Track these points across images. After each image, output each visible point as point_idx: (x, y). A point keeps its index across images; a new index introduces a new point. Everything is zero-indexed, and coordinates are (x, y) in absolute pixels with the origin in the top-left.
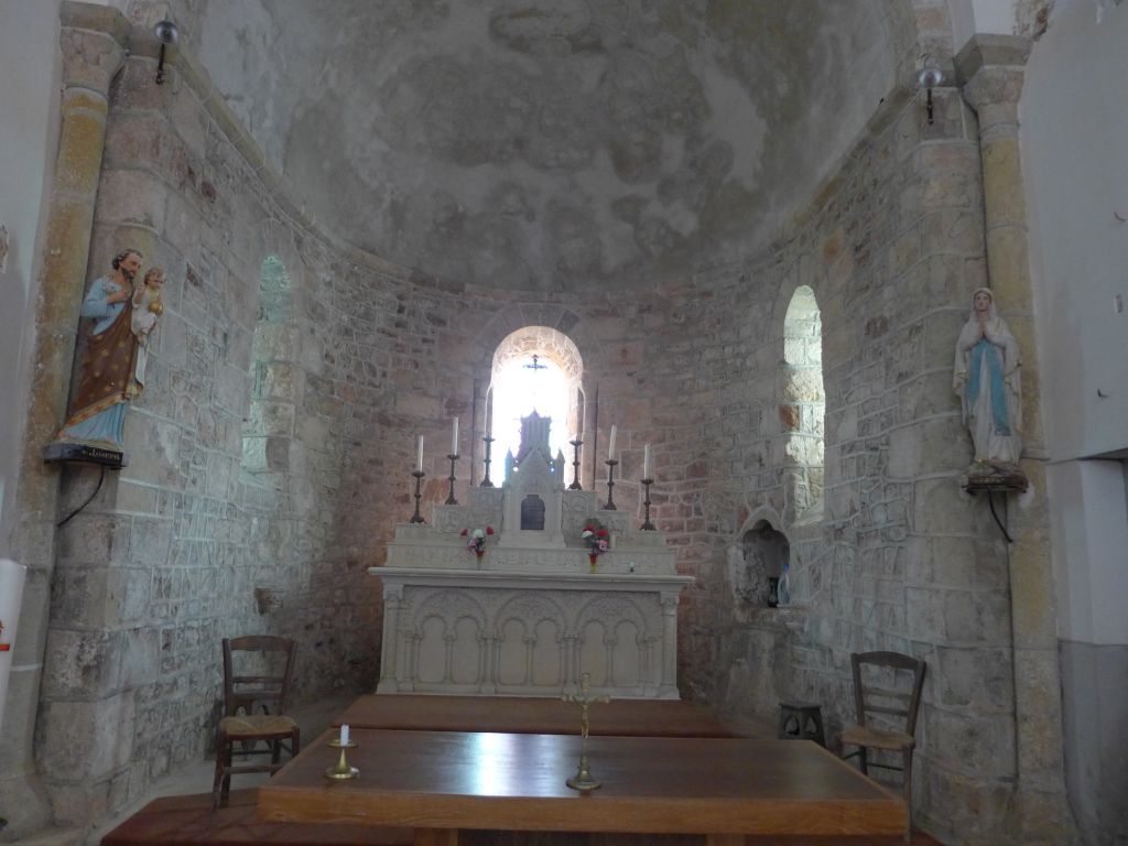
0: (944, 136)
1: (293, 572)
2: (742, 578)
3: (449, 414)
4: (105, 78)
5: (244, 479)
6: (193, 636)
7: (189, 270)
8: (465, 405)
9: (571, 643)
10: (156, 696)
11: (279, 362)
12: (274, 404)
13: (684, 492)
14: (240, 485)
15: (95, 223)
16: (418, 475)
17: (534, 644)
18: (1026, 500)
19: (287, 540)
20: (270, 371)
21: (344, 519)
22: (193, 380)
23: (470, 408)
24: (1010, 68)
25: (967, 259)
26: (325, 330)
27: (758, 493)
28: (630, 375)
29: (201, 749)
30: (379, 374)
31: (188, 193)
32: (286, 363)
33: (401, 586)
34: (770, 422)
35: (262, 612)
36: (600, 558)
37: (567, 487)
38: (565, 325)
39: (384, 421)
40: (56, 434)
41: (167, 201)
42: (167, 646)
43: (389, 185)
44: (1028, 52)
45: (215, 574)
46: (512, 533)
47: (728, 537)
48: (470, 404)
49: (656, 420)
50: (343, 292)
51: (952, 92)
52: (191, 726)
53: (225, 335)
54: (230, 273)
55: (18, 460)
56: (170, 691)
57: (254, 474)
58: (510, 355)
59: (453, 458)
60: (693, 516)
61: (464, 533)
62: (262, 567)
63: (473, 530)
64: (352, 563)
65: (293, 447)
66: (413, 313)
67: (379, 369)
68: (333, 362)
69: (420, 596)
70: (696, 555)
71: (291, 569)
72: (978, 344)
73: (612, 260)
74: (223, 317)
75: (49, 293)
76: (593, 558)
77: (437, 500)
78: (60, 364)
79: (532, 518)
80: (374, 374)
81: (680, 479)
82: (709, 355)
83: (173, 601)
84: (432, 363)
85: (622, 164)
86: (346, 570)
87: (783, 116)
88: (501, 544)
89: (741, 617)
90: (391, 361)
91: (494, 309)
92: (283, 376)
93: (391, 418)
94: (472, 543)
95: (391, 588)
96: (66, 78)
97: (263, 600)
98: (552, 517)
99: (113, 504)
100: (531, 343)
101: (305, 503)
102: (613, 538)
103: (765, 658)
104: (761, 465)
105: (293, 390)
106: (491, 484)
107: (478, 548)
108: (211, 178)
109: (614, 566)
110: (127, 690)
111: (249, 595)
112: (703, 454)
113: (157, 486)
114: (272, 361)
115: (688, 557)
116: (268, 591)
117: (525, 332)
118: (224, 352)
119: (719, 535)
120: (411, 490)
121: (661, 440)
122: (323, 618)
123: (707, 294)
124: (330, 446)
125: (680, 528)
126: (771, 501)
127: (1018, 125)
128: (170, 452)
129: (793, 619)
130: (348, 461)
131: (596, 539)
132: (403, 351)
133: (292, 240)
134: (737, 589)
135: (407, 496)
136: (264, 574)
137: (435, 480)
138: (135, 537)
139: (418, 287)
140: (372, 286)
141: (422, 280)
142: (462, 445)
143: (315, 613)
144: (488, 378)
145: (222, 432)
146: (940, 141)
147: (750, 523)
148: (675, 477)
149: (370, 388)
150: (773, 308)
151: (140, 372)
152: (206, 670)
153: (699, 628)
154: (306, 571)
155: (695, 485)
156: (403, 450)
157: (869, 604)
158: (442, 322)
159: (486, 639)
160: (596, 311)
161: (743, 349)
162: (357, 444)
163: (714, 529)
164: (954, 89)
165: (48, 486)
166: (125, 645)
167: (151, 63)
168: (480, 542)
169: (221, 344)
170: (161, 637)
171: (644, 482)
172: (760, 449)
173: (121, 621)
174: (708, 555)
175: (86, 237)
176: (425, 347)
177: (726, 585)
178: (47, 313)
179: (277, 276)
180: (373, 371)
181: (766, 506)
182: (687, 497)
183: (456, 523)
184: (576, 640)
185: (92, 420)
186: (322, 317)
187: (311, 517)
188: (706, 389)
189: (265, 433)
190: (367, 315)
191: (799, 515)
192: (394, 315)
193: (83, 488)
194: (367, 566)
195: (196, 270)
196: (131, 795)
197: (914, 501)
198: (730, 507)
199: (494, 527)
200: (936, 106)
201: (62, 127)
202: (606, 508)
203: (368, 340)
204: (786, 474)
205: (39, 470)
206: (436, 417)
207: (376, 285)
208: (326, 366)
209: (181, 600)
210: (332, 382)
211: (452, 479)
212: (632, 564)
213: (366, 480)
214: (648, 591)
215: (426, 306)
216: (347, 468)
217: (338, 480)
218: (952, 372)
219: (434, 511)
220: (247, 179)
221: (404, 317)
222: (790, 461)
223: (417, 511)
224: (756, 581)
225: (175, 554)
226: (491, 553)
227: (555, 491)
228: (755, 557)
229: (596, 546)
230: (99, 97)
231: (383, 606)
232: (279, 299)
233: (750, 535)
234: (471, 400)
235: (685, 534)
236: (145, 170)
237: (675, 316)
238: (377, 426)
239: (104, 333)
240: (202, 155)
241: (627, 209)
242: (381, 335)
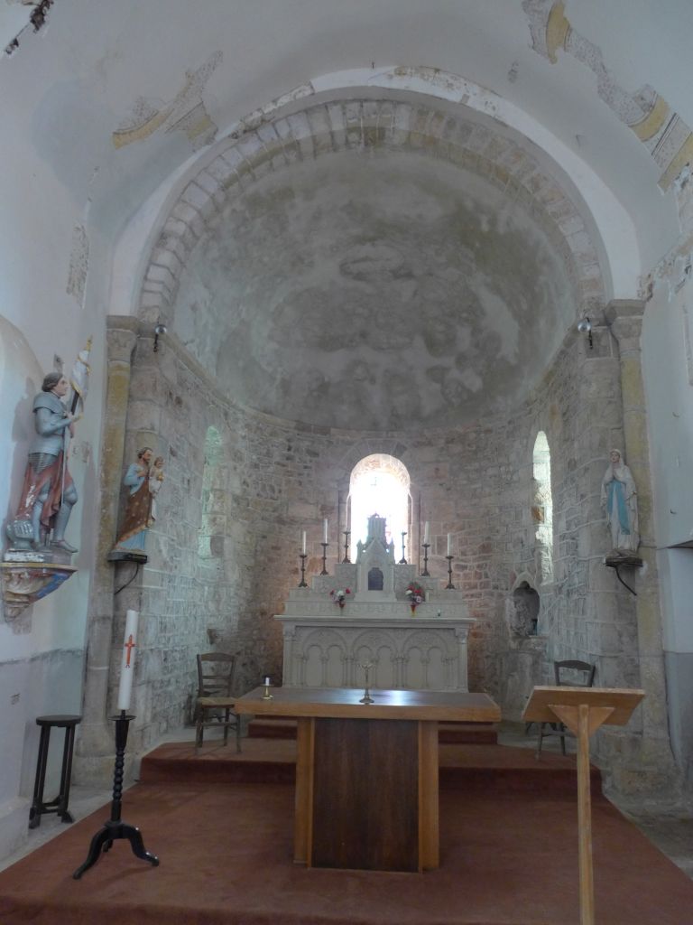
0: (599, 356)
1: (228, 619)
2: (513, 619)
3: (323, 514)
4: (128, 351)
5: (200, 563)
6: (177, 655)
7: (171, 449)
8: (333, 508)
9: (400, 661)
10: (161, 687)
11: (216, 490)
12: (214, 516)
13: (477, 563)
14: (199, 568)
15: (126, 431)
16: (303, 557)
17: (377, 662)
18: (643, 571)
19: (223, 600)
20: (211, 496)
21: (257, 585)
22: (174, 510)
23: (336, 510)
24: (634, 317)
25: (612, 429)
26: (243, 466)
27: (521, 563)
28: (441, 485)
29: (182, 721)
30: (277, 491)
31: (170, 407)
32: (220, 490)
33: (294, 627)
34: (527, 517)
35: (212, 643)
36: (418, 608)
37: (397, 562)
38: (398, 452)
39: (280, 521)
40: (113, 547)
41: (161, 415)
42: (165, 660)
43: (280, 369)
44: (644, 308)
45: (187, 620)
46: (362, 591)
47: (504, 592)
48: (335, 507)
49: (458, 515)
50: (252, 441)
51: (604, 330)
52: (177, 706)
53: (189, 481)
54: (190, 444)
55: (94, 559)
56: (167, 686)
57: (204, 559)
58: (362, 472)
59: (325, 545)
60: (483, 580)
61: (332, 593)
62: (211, 616)
63: (338, 590)
64: (263, 613)
65: (226, 542)
66: (297, 450)
67: (276, 488)
68: (248, 486)
69: (305, 633)
70: (486, 605)
71: (227, 617)
72: (611, 482)
73: (428, 407)
74: (187, 471)
75: (106, 472)
76: (413, 607)
77: (316, 571)
78: (113, 509)
79: (375, 582)
80: (273, 491)
81: (474, 554)
82: (491, 472)
83: (168, 635)
84: (310, 481)
85: (431, 345)
86: (260, 617)
87: (527, 321)
88: (356, 600)
89: (513, 645)
90: (284, 482)
91: (350, 444)
92: (219, 498)
93: (285, 519)
94: (337, 599)
95: (288, 628)
96: (110, 355)
97: (212, 636)
98: (389, 581)
99: (141, 582)
100: (376, 464)
101: (234, 576)
102: (427, 595)
103: (528, 671)
104: (523, 546)
105: (225, 508)
106: (349, 561)
107: (341, 602)
108: (180, 393)
109: (427, 612)
110: (149, 682)
111: (204, 632)
112: (489, 538)
113: (160, 571)
114: (212, 490)
115: (481, 606)
116: (214, 630)
117: (371, 458)
118: (188, 491)
119: (500, 591)
120: (299, 565)
121: (462, 529)
122: (246, 648)
123: (489, 431)
124: (248, 540)
125: (475, 587)
126: (529, 569)
127: (640, 350)
128: (164, 550)
129: (538, 645)
130: (259, 548)
131: (416, 594)
132: (292, 476)
133: (222, 415)
134: (511, 627)
135: (297, 569)
136: (212, 620)
137: (314, 559)
138: (151, 599)
139: (300, 433)
140: (271, 435)
141: (302, 428)
142: (332, 535)
143: (241, 645)
144: (348, 490)
145: (188, 536)
146: (598, 359)
147: (517, 584)
148: (471, 553)
149: (271, 501)
150: (527, 442)
151: (154, 513)
152: (184, 675)
153: (488, 654)
154: (236, 618)
155: (484, 558)
156: (293, 539)
157: (572, 633)
158: (316, 454)
159: (346, 659)
160: (418, 442)
161: (511, 469)
162: (264, 537)
163: (496, 587)
164: (605, 327)
165: (108, 573)
166: (148, 658)
167: (151, 341)
168: (342, 598)
169: (186, 486)
170: (163, 655)
171: (447, 558)
172: (522, 535)
173: (145, 645)
174: (494, 604)
175: (123, 439)
176: (306, 472)
177: (505, 624)
178: (106, 483)
179: (214, 439)
180: (273, 490)
181: (526, 572)
182: (479, 566)
183: (328, 586)
184: (403, 659)
185: (132, 539)
186: (241, 459)
187: (238, 585)
188: (490, 495)
189: (210, 534)
190: (268, 454)
191: (545, 578)
192: (285, 452)
193: (126, 575)
194: (273, 615)
195: (174, 448)
196: (152, 740)
197: (588, 571)
198: (506, 573)
199: (351, 589)
200: (594, 338)
201: (108, 382)
202: (423, 575)
203: (269, 470)
204: (536, 552)
205: (105, 565)
206: (314, 517)
207: (273, 434)
208: (245, 490)
209: (171, 634)
210: (247, 499)
211: (324, 558)
212: (439, 611)
213: (271, 560)
214: (449, 628)
215: (305, 444)
216: (258, 553)
217: (253, 561)
218: (600, 496)
219: (313, 578)
220: (198, 386)
221: (292, 453)
222: (539, 543)
223: (303, 580)
224: (524, 621)
225: (168, 609)
226: (349, 605)
227: (389, 565)
228: (523, 605)
229: (414, 600)
230: (126, 365)
231: (283, 640)
232: (215, 452)
233: (518, 591)
234: (337, 505)
235: (479, 590)
236: (150, 400)
237: (469, 445)
238: (276, 525)
239: (136, 493)
240: (176, 382)
241: (436, 374)
242: (279, 466)
